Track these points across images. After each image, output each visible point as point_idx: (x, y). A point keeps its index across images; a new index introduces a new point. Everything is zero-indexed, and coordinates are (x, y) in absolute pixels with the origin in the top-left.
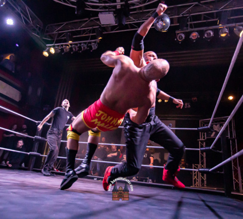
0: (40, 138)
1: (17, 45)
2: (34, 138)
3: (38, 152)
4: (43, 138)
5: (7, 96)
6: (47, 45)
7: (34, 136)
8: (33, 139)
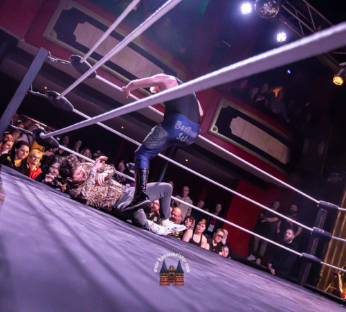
0: (323, 231)
1: (289, 72)
2: (312, 230)
3: (315, 256)
4: (327, 233)
5: (269, 155)
6: (340, 65)
7: (312, 227)
8: (310, 231)
